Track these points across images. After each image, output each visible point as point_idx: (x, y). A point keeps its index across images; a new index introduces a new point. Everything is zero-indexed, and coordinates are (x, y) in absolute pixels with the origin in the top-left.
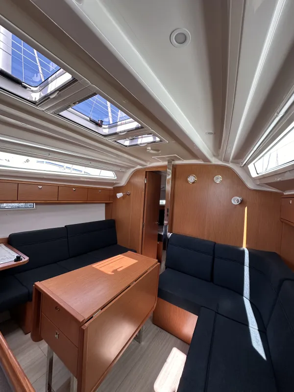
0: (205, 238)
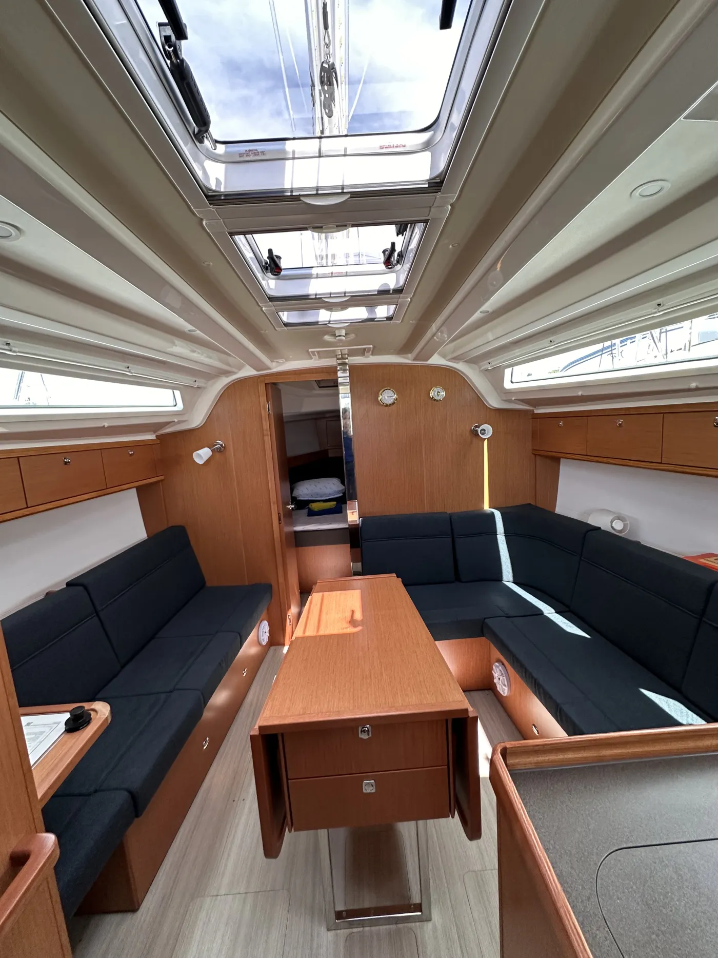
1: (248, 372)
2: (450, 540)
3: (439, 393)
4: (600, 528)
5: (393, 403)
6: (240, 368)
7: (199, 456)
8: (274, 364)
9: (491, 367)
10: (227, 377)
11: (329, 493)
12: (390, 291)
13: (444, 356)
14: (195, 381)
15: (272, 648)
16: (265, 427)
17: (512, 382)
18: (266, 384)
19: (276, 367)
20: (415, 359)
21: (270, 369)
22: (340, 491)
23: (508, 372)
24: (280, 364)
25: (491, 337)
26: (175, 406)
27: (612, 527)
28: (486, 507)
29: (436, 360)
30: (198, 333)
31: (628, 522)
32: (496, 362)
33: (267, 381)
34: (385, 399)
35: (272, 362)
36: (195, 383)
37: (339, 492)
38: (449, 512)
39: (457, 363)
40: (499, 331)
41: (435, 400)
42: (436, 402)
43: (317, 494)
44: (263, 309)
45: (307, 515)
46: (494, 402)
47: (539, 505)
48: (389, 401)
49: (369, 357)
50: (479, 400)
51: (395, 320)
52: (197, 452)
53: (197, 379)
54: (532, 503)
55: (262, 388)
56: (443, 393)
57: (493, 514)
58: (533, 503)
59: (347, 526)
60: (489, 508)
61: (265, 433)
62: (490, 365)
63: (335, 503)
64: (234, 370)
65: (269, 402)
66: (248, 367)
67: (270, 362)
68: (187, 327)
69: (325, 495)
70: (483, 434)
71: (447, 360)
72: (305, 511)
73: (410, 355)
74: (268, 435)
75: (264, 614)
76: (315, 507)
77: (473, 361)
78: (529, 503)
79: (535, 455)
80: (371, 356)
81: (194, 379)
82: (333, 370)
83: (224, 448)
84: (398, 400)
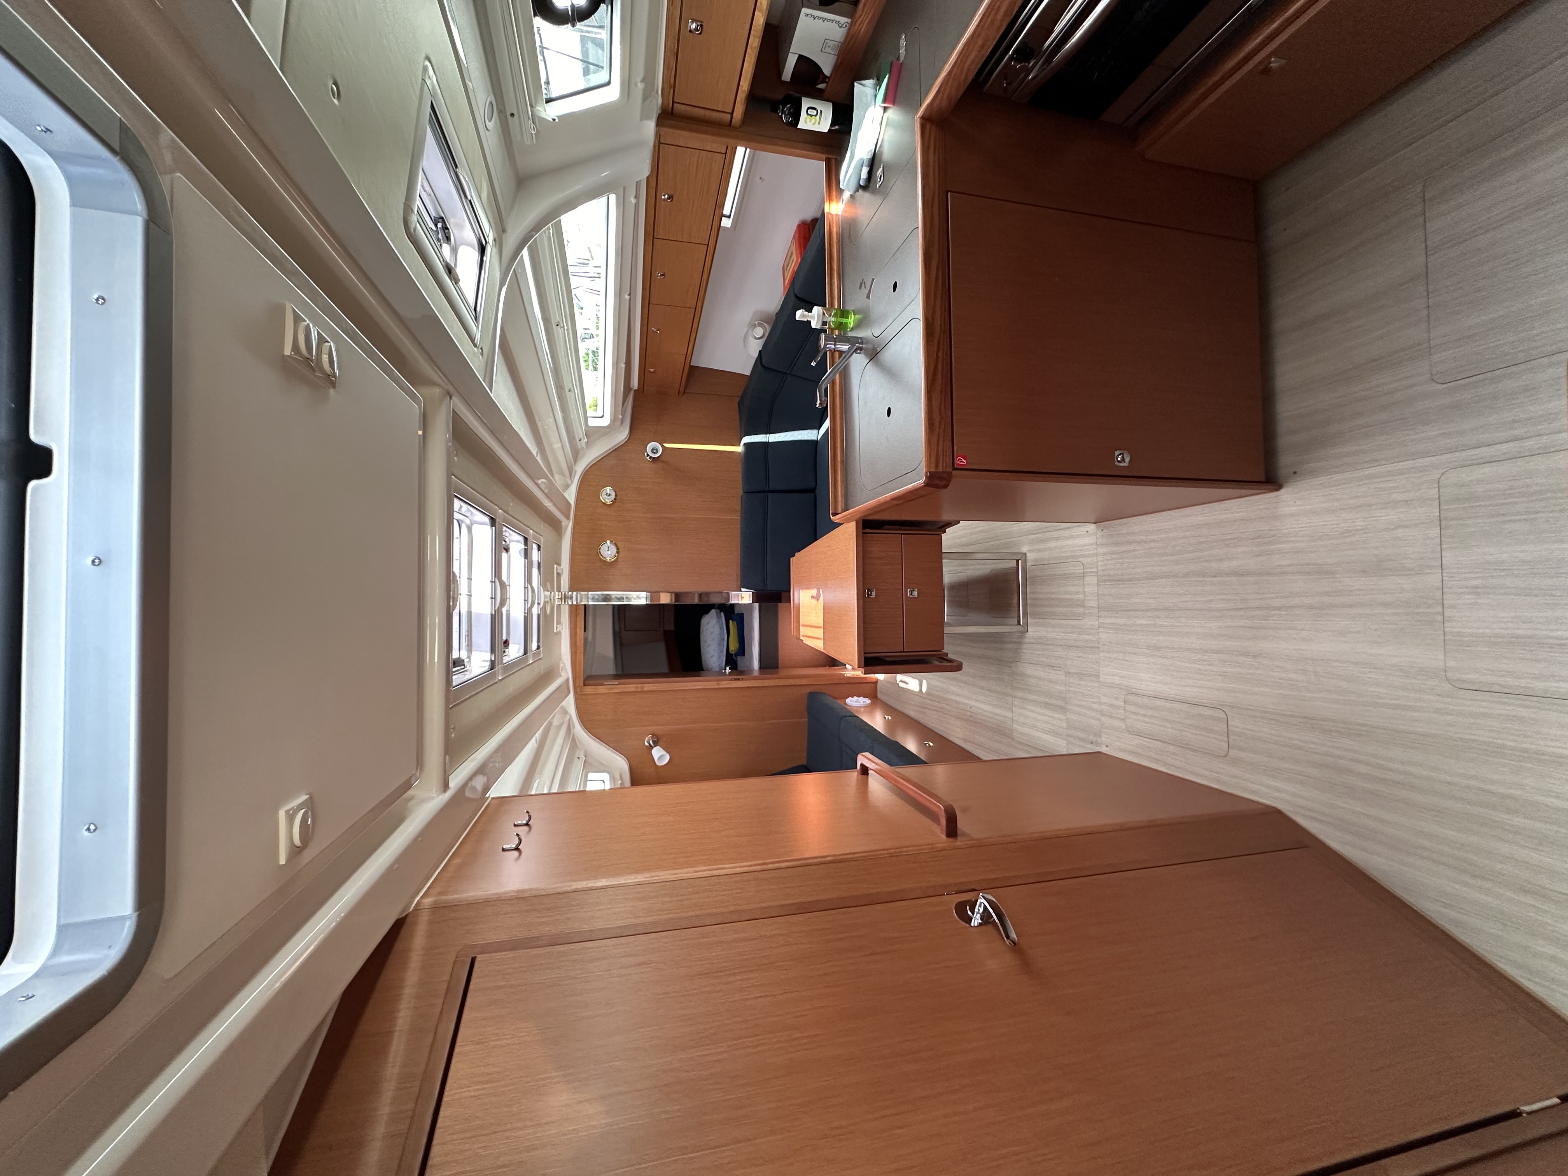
0: (737, 517)
1: (570, 703)
2: (770, 495)
3: (607, 495)
4: (760, 351)
5: (616, 544)
6: (565, 712)
7: (660, 758)
8: (563, 674)
9: (584, 439)
10: (574, 727)
11: (719, 630)
12: (525, 549)
13: (567, 486)
14: (578, 758)
15: (879, 695)
16: (633, 690)
17: (602, 417)
18: (585, 685)
19: (567, 673)
20: (568, 519)
21: (568, 679)
22: (717, 615)
23: (592, 423)
24: (564, 668)
25: (558, 446)
26: (604, 782)
27: (759, 338)
28: (739, 449)
29: (571, 495)
30: (538, 735)
31: (756, 322)
32: (580, 433)
33: (582, 684)
34: (610, 554)
35: (561, 676)
36: (581, 759)
37: (719, 617)
38: (741, 492)
39: (576, 472)
40: (554, 437)
41: (615, 499)
42: (618, 498)
43: (720, 644)
44: (500, 678)
45: (743, 657)
46: (623, 435)
47: (740, 394)
48: (614, 550)
49: (562, 569)
50: (617, 451)
51: (540, 542)
52: (656, 760)
53: (577, 756)
54: (738, 401)
55: (589, 690)
56: (608, 490)
57: (745, 444)
58: (738, 399)
59: (757, 605)
60: (740, 446)
61: (639, 690)
62: (582, 440)
63: (731, 621)
64: (567, 718)
65: (605, 683)
66: (564, 703)
67: (561, 678)
68: (532, 745)
69: (721, 634)
70: (657, 451)
71: (572, 482)
72: (739, 658)
73: (563, 524)
74: (642, 687)
75: (840, 702)
76: (734, 647)
77: (576, 455)
78: (737, 404)
79: (684, 393)
80: (562, 567)
81: (576, 759)
82: (574, 609)
83: (653, 735)
84: (612, 540)
